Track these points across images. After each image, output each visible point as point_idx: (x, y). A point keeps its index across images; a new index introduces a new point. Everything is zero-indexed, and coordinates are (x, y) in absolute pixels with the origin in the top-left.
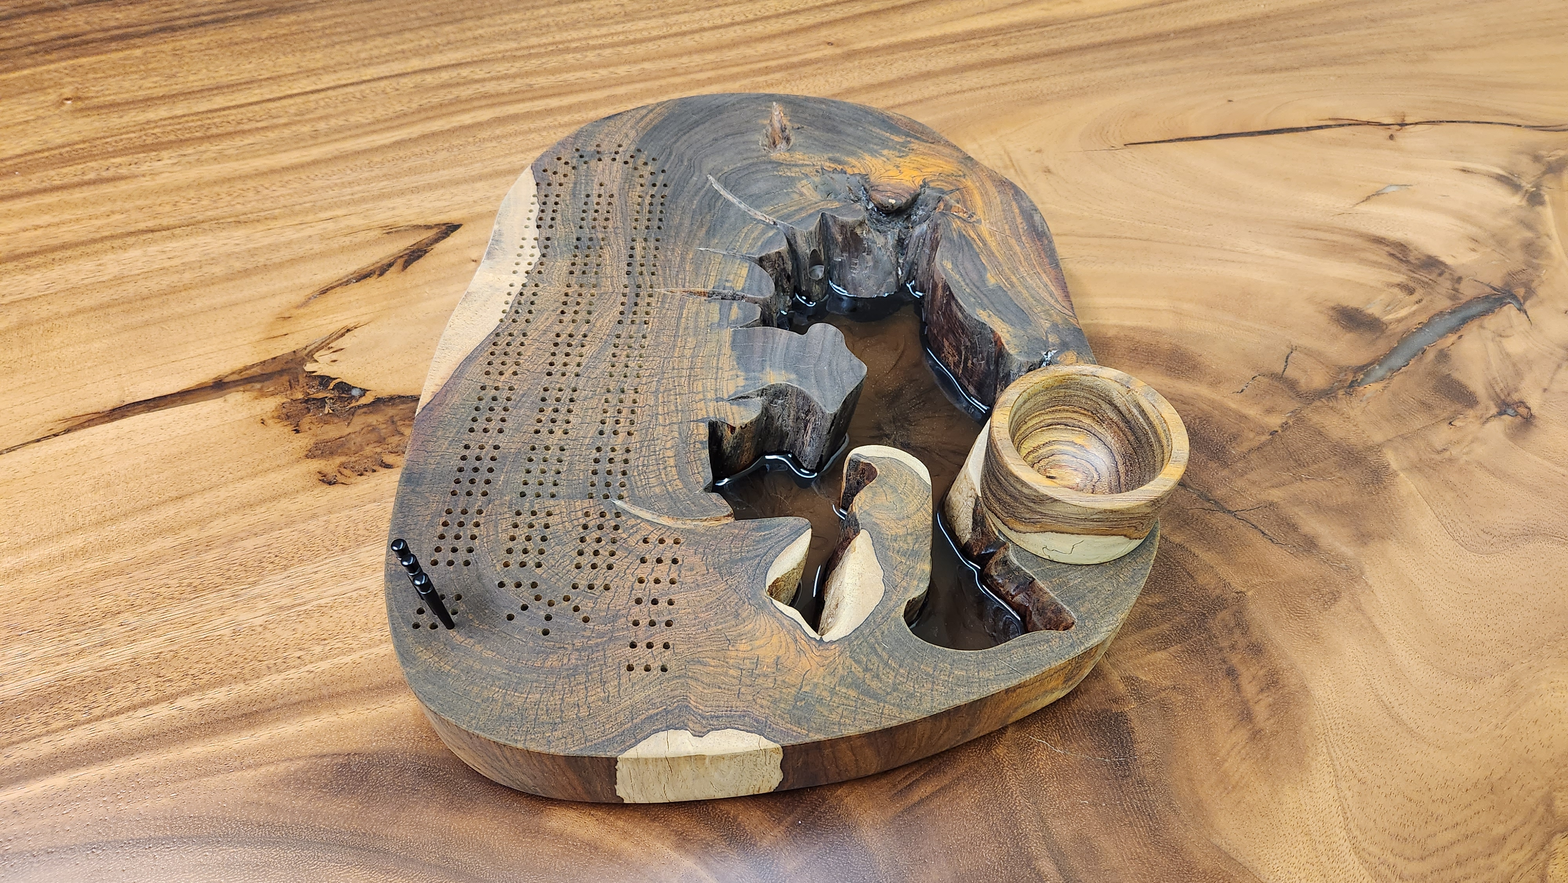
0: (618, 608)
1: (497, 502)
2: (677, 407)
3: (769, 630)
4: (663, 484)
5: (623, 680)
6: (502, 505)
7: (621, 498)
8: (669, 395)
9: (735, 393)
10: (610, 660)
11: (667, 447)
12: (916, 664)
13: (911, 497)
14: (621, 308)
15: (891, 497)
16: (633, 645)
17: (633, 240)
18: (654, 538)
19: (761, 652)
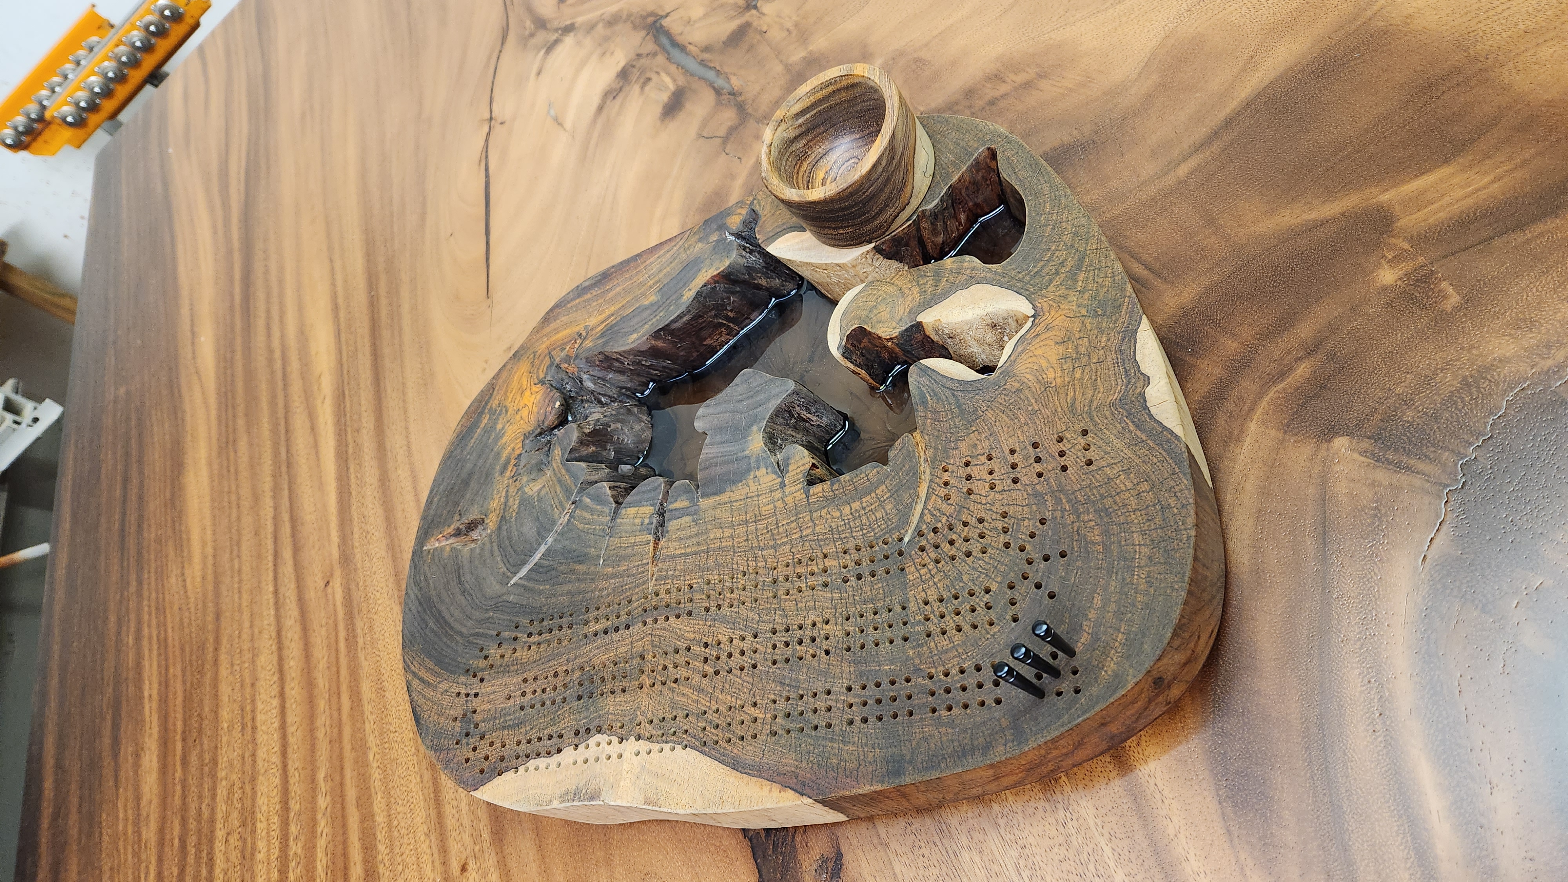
0: (1026, 497)
1: (917, 661)
2: (792, 522)
3: (1030, 360)
4: (881, 505)
5: (1104, 463)
6: (920, 655)
7: (901, 540)
8: (779, 533)
9: (775, 473)
10: (1084, 483)
11: (838, 514)
12: (1045, 240)
13: (881, 293)
14: (672, 619)
15: (881, 308)
16: (1064, 469)
17: (586, 636)
18: (943, 492)
19: (1053, 359)
